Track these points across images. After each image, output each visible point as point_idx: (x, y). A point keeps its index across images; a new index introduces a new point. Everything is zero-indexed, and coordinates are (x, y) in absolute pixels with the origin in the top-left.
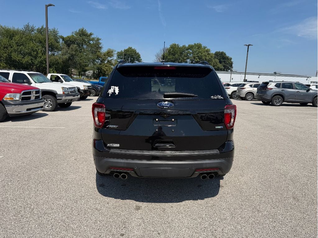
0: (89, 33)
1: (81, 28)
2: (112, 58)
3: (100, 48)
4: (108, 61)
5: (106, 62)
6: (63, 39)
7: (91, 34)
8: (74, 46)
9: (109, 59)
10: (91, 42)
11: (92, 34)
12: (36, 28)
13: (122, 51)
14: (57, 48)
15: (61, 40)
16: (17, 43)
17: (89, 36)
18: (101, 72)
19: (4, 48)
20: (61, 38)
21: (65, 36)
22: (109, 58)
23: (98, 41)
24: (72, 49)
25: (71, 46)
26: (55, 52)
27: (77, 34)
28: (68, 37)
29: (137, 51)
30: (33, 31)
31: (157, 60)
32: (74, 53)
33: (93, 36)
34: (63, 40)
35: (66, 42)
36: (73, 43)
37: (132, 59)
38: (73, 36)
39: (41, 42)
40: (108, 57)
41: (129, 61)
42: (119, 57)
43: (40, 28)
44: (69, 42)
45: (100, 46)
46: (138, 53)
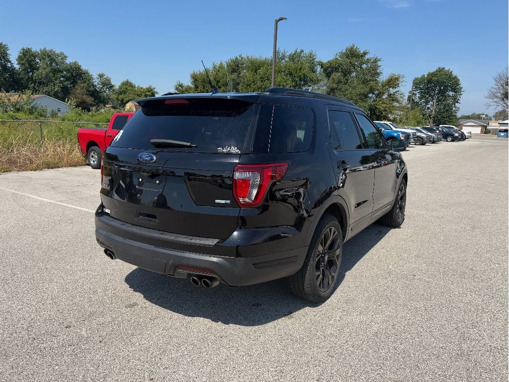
0: (362, 52)
1: (349, 45)
2: (397, 90)
3: (378, 74)
4: (390, 95)
5: (385, 96)
6: (322, 65)
7: (365, 53)
8: (337, 75)
9: (392, 91)
10: (364, 66)
11: (367, 53)
12: (288, 54)
13: (424, 76)
14: (311, 81)
15: (319, 69)
16: (262, 78)
17: (362, 56)
18: (375, 114)
19: (248, 85)
20: (319, 65)
21: (325, 61)
22: (391, 89)
23: (376, 63)
24: (333, 80)
25: (333, 76)
26: (310, 86)
27: (343, 55)
28: (329, 62)
29: (454, 74)
30: (283, 59)
31: (497, 87)
32: (335, 86)
33: (367, 57)
34: (322, 67)
35: (325, 70)
36: (336, 69)
37: (442, 88)
38: (337, 59)
39: (291, 74)
40: (390, 87)
41: (436, 92)
42: (416, 88)
43: (293, 53)
44: (329, 70)
45: (378, 71)
46: (455, 77)
